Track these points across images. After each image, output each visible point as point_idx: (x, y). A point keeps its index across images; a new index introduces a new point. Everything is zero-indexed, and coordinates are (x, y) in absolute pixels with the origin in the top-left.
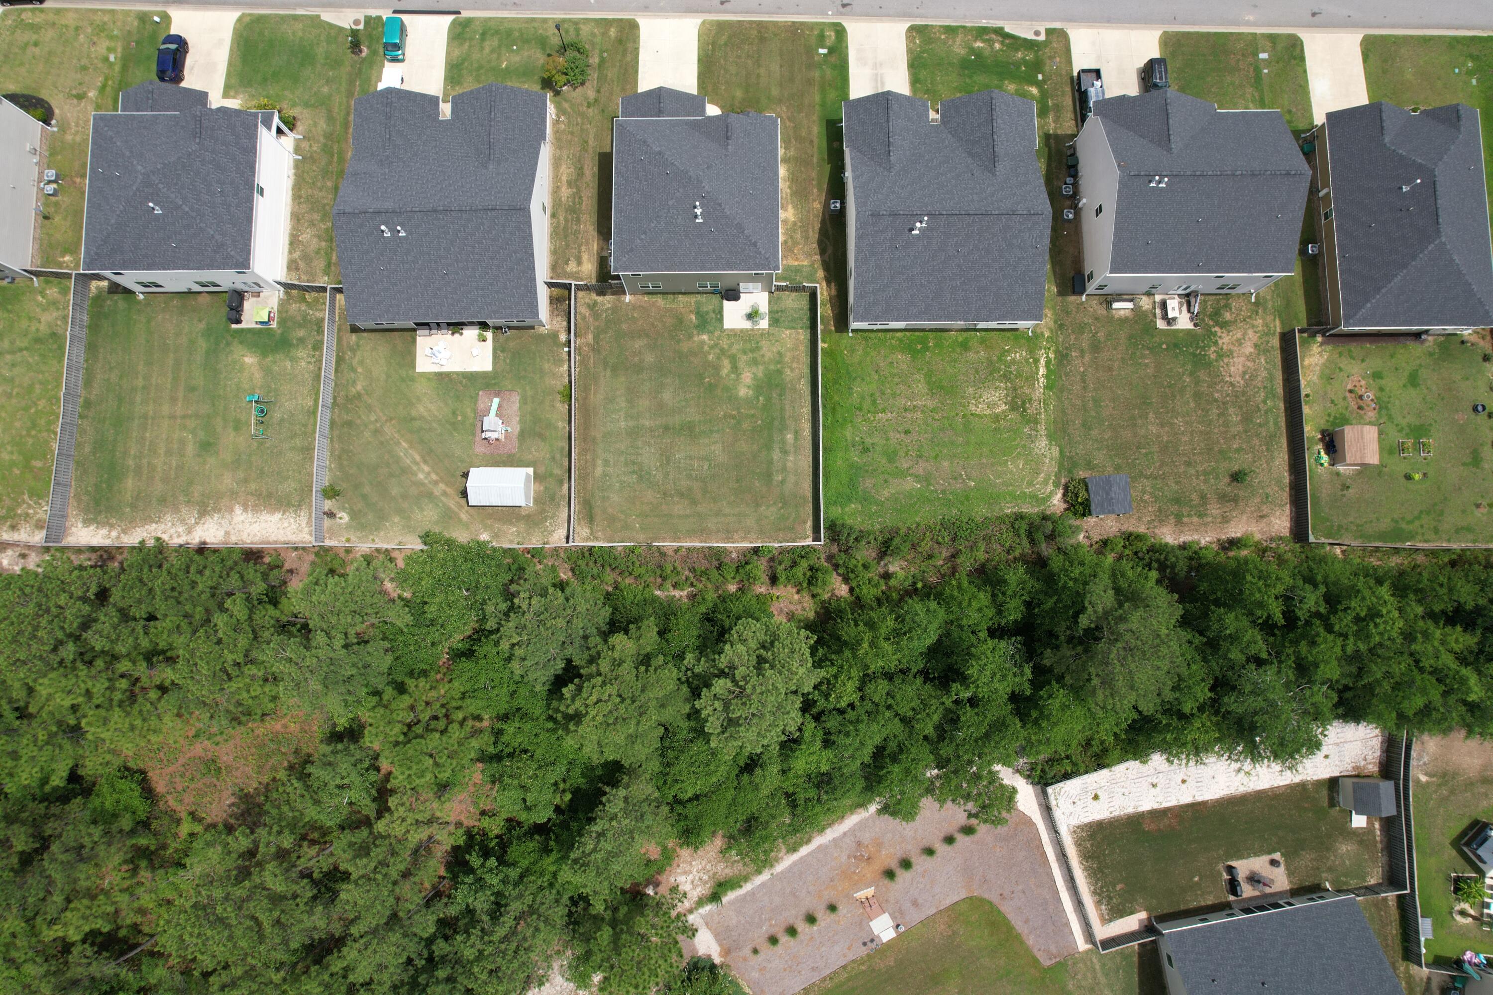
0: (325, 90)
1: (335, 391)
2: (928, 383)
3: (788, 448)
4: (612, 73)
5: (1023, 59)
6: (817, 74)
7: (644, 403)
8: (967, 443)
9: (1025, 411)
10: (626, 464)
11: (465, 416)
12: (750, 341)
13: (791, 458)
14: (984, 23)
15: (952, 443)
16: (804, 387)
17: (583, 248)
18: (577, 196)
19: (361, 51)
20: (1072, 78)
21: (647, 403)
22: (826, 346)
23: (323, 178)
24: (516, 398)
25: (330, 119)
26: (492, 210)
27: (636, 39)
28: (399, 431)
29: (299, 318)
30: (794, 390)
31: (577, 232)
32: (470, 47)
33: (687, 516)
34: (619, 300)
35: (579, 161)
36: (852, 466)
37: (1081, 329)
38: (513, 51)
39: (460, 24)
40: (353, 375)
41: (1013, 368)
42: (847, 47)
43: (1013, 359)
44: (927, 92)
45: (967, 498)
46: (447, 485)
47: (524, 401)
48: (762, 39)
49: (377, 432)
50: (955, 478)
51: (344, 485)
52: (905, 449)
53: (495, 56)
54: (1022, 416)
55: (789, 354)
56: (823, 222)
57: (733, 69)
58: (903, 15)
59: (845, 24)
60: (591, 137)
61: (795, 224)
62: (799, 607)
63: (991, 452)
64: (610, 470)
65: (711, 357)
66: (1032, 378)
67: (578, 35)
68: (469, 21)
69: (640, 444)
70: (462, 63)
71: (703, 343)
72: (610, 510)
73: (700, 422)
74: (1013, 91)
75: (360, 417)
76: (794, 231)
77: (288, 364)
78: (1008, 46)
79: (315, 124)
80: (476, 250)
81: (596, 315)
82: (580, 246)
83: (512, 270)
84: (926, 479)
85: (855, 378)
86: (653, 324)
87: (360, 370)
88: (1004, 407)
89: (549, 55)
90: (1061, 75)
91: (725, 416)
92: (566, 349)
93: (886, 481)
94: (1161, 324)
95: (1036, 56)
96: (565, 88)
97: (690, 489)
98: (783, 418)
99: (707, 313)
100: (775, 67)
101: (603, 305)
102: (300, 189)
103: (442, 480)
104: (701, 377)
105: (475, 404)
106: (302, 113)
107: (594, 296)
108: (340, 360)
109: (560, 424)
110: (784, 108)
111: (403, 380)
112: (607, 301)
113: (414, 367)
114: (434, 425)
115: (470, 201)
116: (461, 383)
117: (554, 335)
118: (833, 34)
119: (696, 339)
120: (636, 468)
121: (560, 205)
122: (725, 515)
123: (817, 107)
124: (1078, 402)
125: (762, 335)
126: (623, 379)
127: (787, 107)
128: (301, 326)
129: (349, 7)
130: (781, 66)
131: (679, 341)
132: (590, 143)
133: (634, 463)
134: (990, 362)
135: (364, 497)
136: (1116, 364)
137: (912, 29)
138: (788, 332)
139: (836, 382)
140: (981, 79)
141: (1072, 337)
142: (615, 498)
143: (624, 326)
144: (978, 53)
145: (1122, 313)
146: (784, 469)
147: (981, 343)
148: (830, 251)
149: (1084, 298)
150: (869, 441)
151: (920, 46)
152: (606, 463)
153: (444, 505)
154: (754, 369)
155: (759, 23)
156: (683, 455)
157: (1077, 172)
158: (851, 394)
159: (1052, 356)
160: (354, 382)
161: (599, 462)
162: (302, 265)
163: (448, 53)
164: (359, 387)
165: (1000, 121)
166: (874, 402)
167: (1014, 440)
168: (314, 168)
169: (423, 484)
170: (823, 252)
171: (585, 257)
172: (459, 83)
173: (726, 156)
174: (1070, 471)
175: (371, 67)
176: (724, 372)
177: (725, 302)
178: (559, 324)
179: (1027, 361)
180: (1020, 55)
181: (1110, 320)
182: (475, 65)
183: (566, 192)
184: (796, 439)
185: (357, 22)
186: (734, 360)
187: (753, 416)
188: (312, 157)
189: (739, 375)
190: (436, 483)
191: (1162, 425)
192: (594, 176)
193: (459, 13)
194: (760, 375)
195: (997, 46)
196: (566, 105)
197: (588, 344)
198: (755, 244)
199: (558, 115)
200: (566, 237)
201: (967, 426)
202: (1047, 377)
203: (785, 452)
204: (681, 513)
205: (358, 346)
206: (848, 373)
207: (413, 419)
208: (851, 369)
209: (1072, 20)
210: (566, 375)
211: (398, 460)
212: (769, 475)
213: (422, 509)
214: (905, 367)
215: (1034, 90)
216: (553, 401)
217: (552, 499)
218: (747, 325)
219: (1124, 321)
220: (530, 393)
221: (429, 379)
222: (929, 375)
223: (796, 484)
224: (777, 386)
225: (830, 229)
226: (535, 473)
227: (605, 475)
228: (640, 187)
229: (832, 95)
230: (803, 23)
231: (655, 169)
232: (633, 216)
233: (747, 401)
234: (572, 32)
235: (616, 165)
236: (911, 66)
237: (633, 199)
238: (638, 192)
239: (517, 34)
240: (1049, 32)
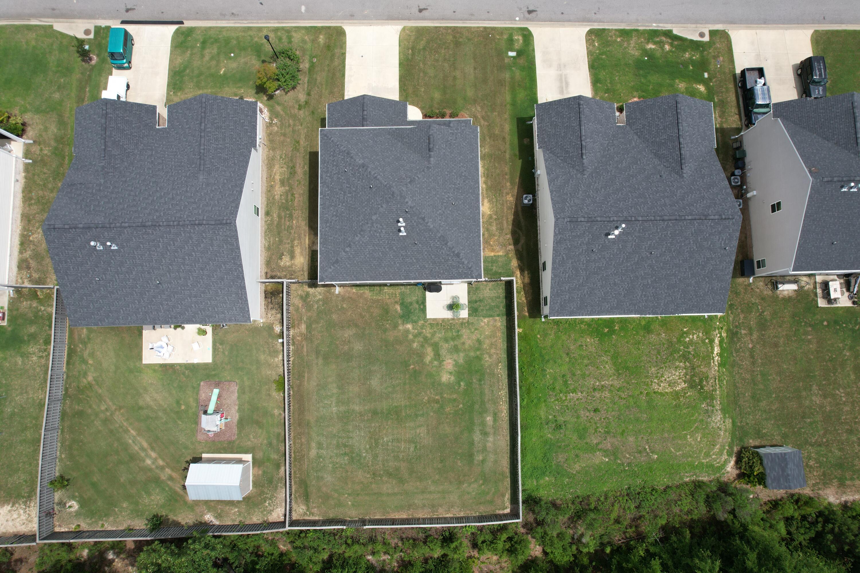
0: (57, 96)
1: (66, 383)
2: (614, 364)
3: (489, 430)
4: (320, 77)
5: (690, 59)
6: (507, 75)
7: (354, 389)
8: (650, 419)
9: (702, 388)
10: (338, 446)
11: (188, 406)
12: (451, 329)
13: (491, 439)
14: (654, 26)
15: (637, 419)
16: (502, 371)
17: (296, 242)
18: (290, 193)
19: (91, 59)
20: (734, 75)
21: (356, 389)
22: (521, 330)
23: (54, 179)
24: (234, 388)
25: (62, 123)
26: (199, 224)
27: (343, 45)
28: (127, 420)
29: (30, 315)
30: (492, 374)
31: (290, 227)
32: (192, 54)
33: (395, 494)
34: (329, 292)
35: (291, 160)
36: (546, 442)
37: (749, 308)
38: (231, 58)
39: (183, 33)
40: (84, 367)
41: (691, 349)
42: (533, 50)
43: (691, 340)
44: (607, 91)
45: (650, 469)
46: (173, 469)
47: (242, 391)
48: (457, 44)
49: (106, 421)
50: (640, 452)
51: (75, 474)
52: (594, 426)
53: (214, 63)
54: (700, 392)
55: (487, 341)
56: (516, 214)
57: (431, 72)
58: (583, 20)
59: (531, 29)
60: (303, 137)
61: (490, 217)
62: (497, 566)
63: (673, 427)
64: (324, 452)
65: (415, 345)
66: (709, 356)
67: (290, 42)
68: (191, 30)
69: (350, 428)
70: (184, 70)
71: (407, 331)
72: (324, 489)
73: (406, 406)
74: (683, 90)
75: (90, 407)
76: (490, 224)
77: (19, 360)
78: (678, 47)
79: (46, 129)
80: (187, 262)
81: (308, 306)
82: (292, 241)
83: (222, 279)
84: (614, 453)
85: (548, 361)
86: (361, 314)
87: (90, 362)
88: (683, 385)
89: (264, 62)
90: (724, 73)
91: (429, 402)
92: (280, 341)
93: (577, 456)
94: (822, 303)
95: (702, 56)
96: (278, 92)
97: (397, 469)
98: (483, 403)
99: (411, 304)
100: (469, 69)
101: (315, 296)
102: (30, 192)
103: (168, 465)
104: (406, 364)
105: (197, 394)
106: (32, 119)
107: (306, 288)
108: (71, 353)
109: (276, 412)
110: (479, 108)
111: (131, 371)
112: (317, 293)
113: (141, 359)
114: (160, 414)
115: (178, 215)
116: (184, 374)
117: (270, 328)
118: (520, 38)
119: (401, 328)
120: (347, 450)
121: (273, 203)
122: (430, 492)
123: (509, 107)
124: (748, 376)
125: (462, 324)
126: (334, 367)
127: (482, 108)
128: (32, 322)
129: (80, 18)
130: (475, 69)
131: (385, 331)
132: (302, 142)
133: (345, 446)
134: (671, 344)
135: (94, 485)
136: (781, 341)
137: (591, 32)
138: (486, 320)
139: (530, 364)
140: (654, 78)
141: (742, 316)
142: (328, 478)
143: (334, 316)
144: (650, 54)
145: (786, 293)
146: (484, 449)
147: (662, 326)
148: (523, 241)
149: (751, 280)
150: (561, 419)
151: (599, 48)
152: (320, 445)
153: (170, 488)
154: (455, 356)
155: (455, 29)
156: (390, 437)
157: (744, 164)
158: (544, 376)
159: (724, 335)
160: (85, 375)
161: (313, 445)
162: (33, 264)
163: (171, 61)
164: (90, 378)
165: (685, 124)
166: (565, 382)
167: (693, 415)
168: (45, 170)
169: (150, 470)
170: (516, 242)
171: (298, 251)
172: (181, 89)
173: (428, 168)
174: (741, 439)
175: (100, 75)
176: (428, 359)
177: (428, 294)
178: (273, 317)
179: (703, 341)
180: (687, 55)
181: (775, 299)
182: (196, 72)
183: (279, 190)
184: (495, 420)
185: (87, 32)
186: (436, 347)
187: (455, 400)
188: (42, 160)
189: (441, 362)
190: (162, 468)
191: (825, 397)
192: (305, 174)
193: (182, 23)
194: (461, 361)
195: (667, 47)
196: (279, 108)
197: (301, 334)
198: (458, 255)
199: (271, 119)
200: (279, 233)
201: (649, 402)
202: (720, 355)
203: (485, 434)
204: (390, 491)
205: (89, 339)
206: (541, 355)
207: (141, 408)
208: (544, 352)
209: (732, 22)
210: (281, 365)
211: (126, 447)
212: (471, 455)
213: (149, 494)
214: (593, 350)
215: (702, 88)
216: (269, 390)
217: (270, 481)
218: (448, 315)
219: (788, 300)
220: (247, 383)
221: (155, 371)
222: (615, 357)
223: (496, 462)
224: (477, 372)
225: (522, 220)
226: (254, 458)
227: (319, 456)
228: (344, 198)
229: (521, 95)
230: (493, 29)
231: (359, 182)
232: (338, 227)
233: (450, 386)
234: (285, 39)
235: (321, 175)
236: (592, 67)
237: (337, 211)
238: (342, 203)
239: (234, 42)
240: (713, 33)
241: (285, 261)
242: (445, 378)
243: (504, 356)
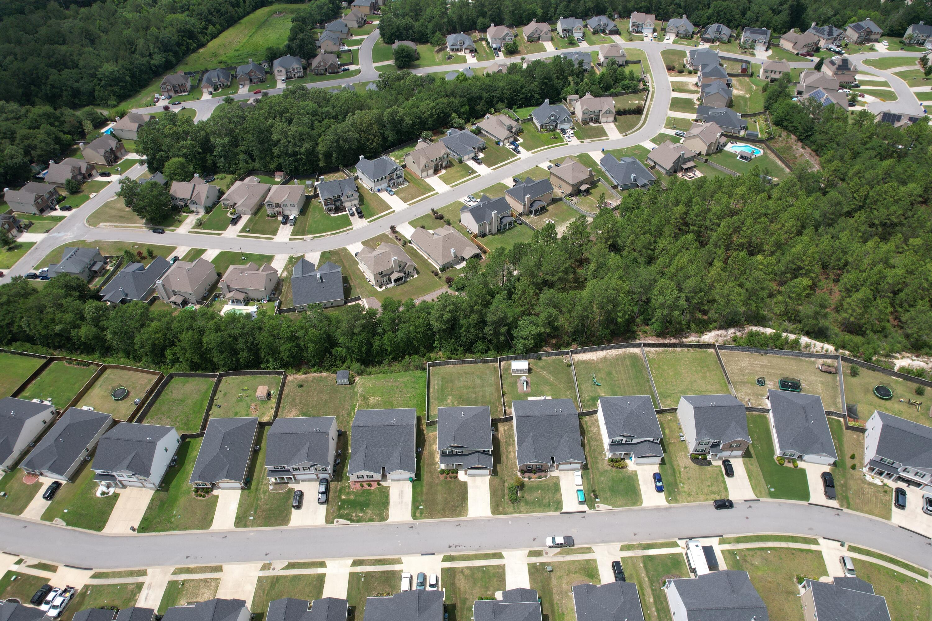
3: (437, 385)
4: (500, 493)
6: (424, 497)
7: (481, 394)
8: (382, 390)
9: (364, 398)
10: (485, 380)
11: (534, 386)
13: (436, 383)
14: (357, 524)
15: (387, 390)
16: (431, 401)
19: (593, 494)
22: (424, 412)
24: (520, 391)
27: (492, 507)
30: (435, 400)
31: (506, 439)
32: (553, 499)
35: (507, 459)
36: (418, 384)
38: (537, 498)
39: (559, 509)
42: (412, 510)
44: (383, 492)
45: (384, 378)
47: (517, 391)
48: (444, 510)
49: (560, 382)
50: (387, 382)
51: (566, 368)
52: (402, 388)
53: (543, 496)
55: (436, 407)
56: (424, 445)
57: (455, 496)
58: (389, 525)
61: (433, 445)
63: (375, 388)
64: (490, 378)
66: (360, 407)
67: (514, 508)
68: (556, 510)
69: (481, 385)
70: (555, 492)
72: (489, 370)
73: (463, 390)
75: (567, 386)
76: (433, 443)
78: (350, 515)
79: (602, 464)
82: (504, 435)
84: (396, 381)
85: (415, 404)
88: (370, 399)
89: (523, 497)
90: (332, 504)
91: (456, 392)
92: (505, 405)
93: (408, 381)
98: (438, 392)
100: (439, 498)
105: (532, 390)
108: (576, 399)
109: (505, 386)
110: (436, 481)
111: (555, 395)
114: (543, 385)
116: (537, 395)
117: (510, 408)
120: (482, 379)
122: (455, 372)
123: (424, 485)
124: (347, 402)
126: (488, 399)
128: (590, 405)
129: (602, 512)
135: (560, 366)
136: (332, 413)
137: (386, 519)
139: (422, 403)
140: (363, 499)
141: (344, 420)
144: (362, 510)
146: (438, 381)
148: (422, 439)
149: (339, 430)
150: (412, 390)
151: (384, 513)
155: (445, 517)
156: (468, 382)
158: (417, 401)
159: (352, 414)
160: (570, 393)
161: (493, 380)
162: (594, 421)
163: (561, 495)
165: (362, 461)
166: (410, 399)
167: (368, 391)
170: (424, 438)
171: (502, 431)
173: (455, 431)
174: (352, 387)
175: (588, 488)
178: (508, 411)
180: (346, 512)
182: (550, 492)
184: (434, 388)
185: (598, 506)
187: (447, 392)
190: (541, 372)
191: (321, 398)
193: (561, 514)
194: (445, 402)
195: (354, 515)
196: (514, 477)
197: (499, 408)
199: (516, 473)
200: (509, 436)
201: (382, 394)
207: (550, 386)
208: (417, 407)
209: (322, 529)
211: (553, 376)
212: (442, 379)
213: (543, 365)
215: (343, 497)
216: (508, 392)
217: (506, 370)
221: (547, 395)
223: (435, 378)
224: (440, 400)
225: (422, 443)
226: (512, 373)
227: (492, 377)
229: (418, 490)
230: (428, 518)
233: (449, 395)
234: (516, 508)
236: (388, 503)
239: (537, 505)
240: (332, 522)
241: (506, 428)
242: (450, 397)
243: (430, 404)
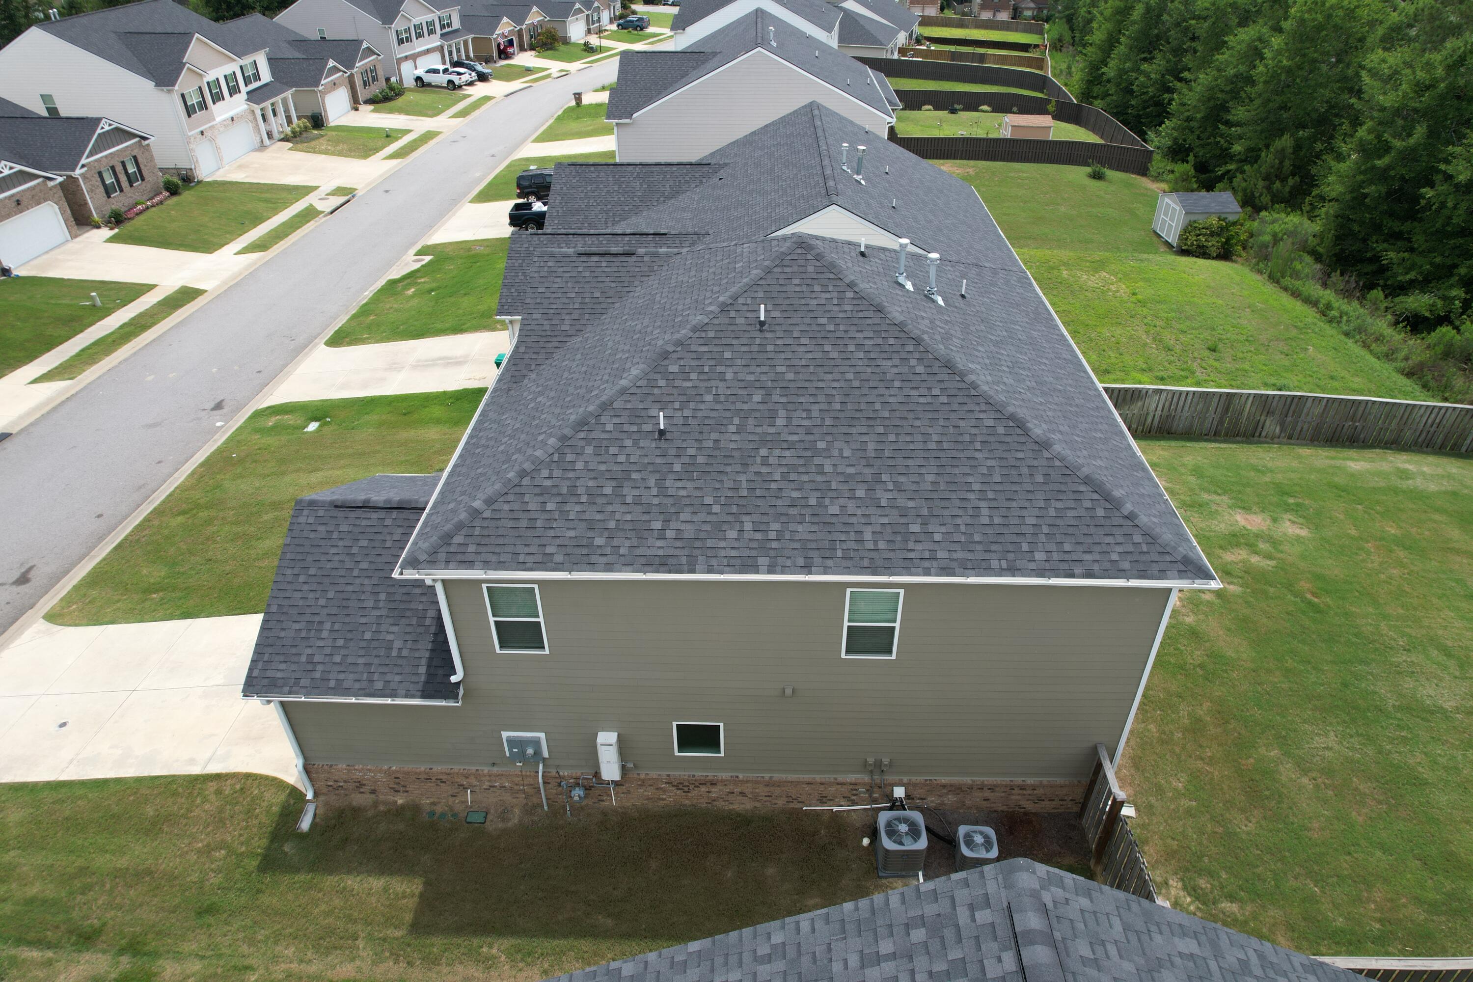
58: (297, 352)
78: (428, 274)
95: (458, 259)
118: (277, 418)
130: (317, 470)
137: (333, 343)
144: (427, 291)
151: (378, 333)
176: (1260, 562)
180: (450, 267)
189: (1252, 535)
228: (791, 446)
229: (437, 411)
231: (729, 376)
232: (930, 478)
235: (650, 565)
237: (847, 479)
238: (817, 452)
